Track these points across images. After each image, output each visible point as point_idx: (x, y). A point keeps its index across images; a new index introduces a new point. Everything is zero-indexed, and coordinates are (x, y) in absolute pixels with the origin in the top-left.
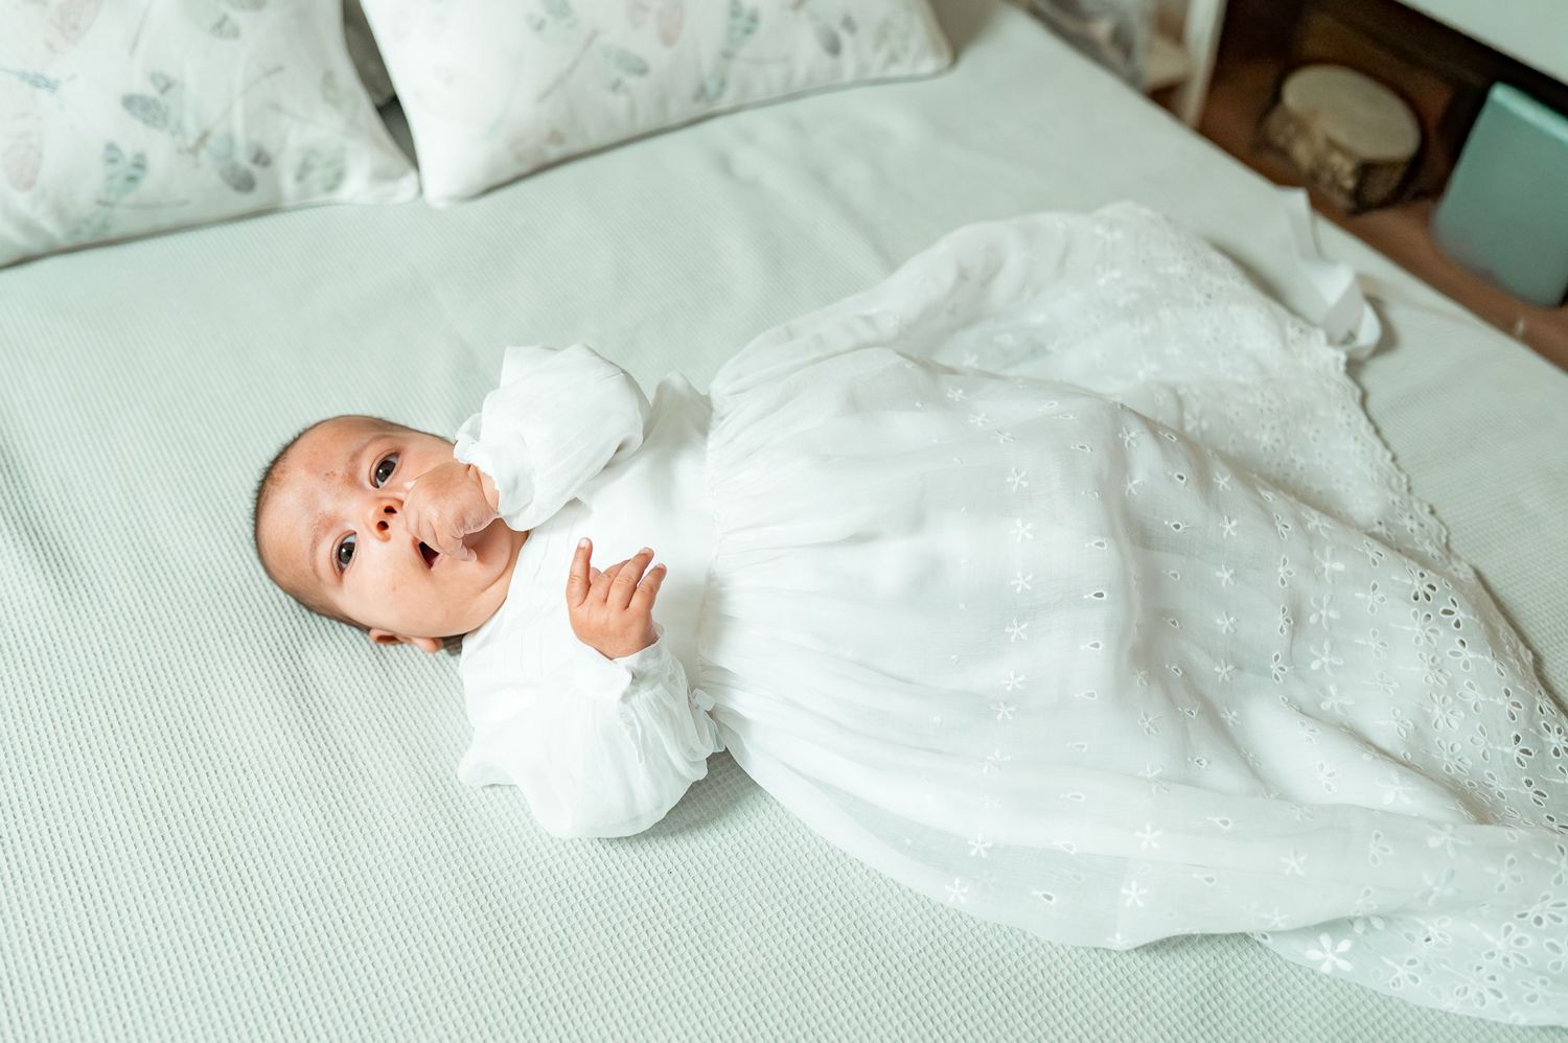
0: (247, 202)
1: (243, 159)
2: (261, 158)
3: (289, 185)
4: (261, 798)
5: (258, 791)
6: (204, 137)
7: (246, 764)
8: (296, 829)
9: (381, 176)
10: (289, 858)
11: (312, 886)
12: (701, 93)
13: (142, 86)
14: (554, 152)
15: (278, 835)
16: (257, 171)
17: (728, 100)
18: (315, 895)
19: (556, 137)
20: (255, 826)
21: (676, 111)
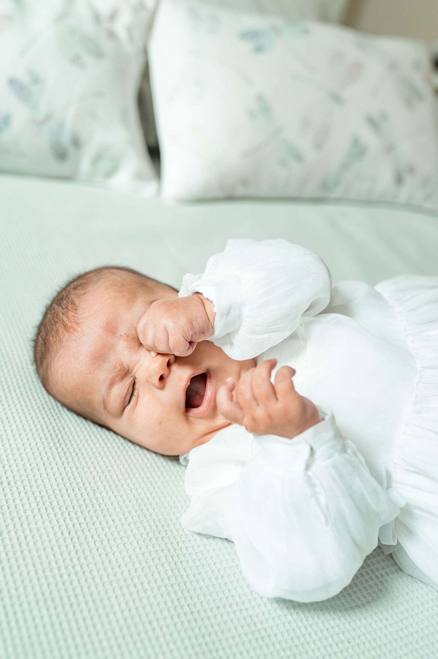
0: (58, 168)
1: (66, 139)
2: (76, 143)
3: (85, 165)
4: (20, 506)
5: (18, 501)
6: (48, 118)
7: (11, 479)
8: (45, 537)
9: (139, 176)
10: (36, 559)
11: (53, 586)
12: (325, 185)
13: (21, 74)
14: (240, 191)
15: (30, 538)
16: (71, 151)
17: (336, 194)
18: (55, 594)
19: (245, 182)
20: (11, 527)
21: (310, 190)
